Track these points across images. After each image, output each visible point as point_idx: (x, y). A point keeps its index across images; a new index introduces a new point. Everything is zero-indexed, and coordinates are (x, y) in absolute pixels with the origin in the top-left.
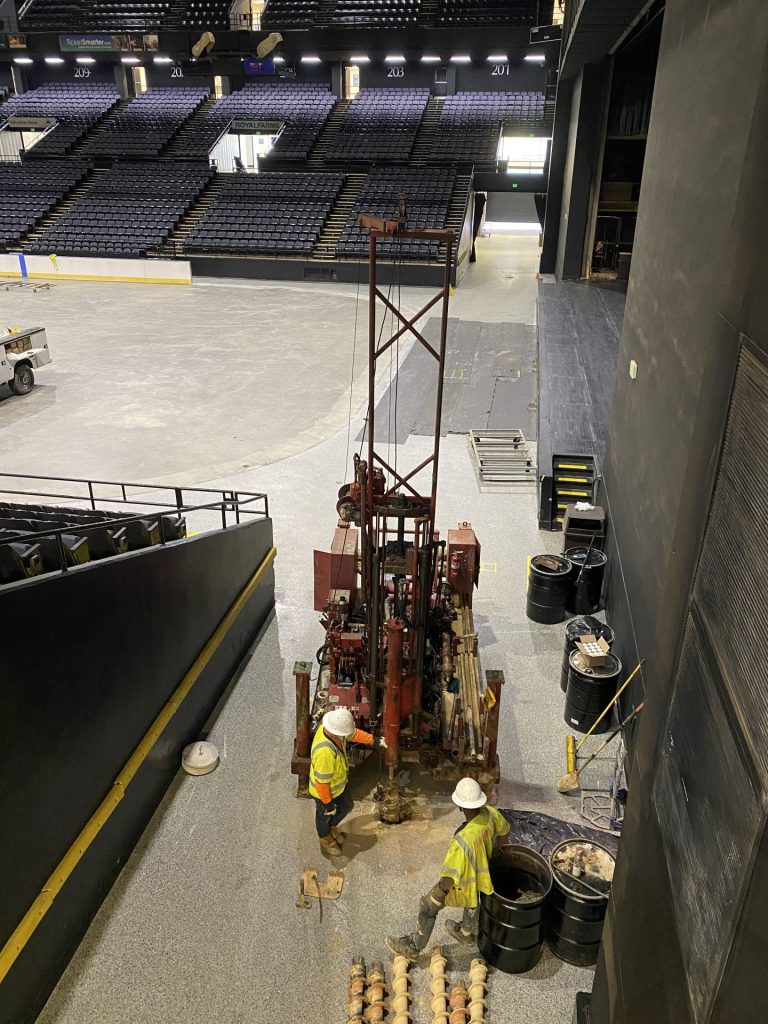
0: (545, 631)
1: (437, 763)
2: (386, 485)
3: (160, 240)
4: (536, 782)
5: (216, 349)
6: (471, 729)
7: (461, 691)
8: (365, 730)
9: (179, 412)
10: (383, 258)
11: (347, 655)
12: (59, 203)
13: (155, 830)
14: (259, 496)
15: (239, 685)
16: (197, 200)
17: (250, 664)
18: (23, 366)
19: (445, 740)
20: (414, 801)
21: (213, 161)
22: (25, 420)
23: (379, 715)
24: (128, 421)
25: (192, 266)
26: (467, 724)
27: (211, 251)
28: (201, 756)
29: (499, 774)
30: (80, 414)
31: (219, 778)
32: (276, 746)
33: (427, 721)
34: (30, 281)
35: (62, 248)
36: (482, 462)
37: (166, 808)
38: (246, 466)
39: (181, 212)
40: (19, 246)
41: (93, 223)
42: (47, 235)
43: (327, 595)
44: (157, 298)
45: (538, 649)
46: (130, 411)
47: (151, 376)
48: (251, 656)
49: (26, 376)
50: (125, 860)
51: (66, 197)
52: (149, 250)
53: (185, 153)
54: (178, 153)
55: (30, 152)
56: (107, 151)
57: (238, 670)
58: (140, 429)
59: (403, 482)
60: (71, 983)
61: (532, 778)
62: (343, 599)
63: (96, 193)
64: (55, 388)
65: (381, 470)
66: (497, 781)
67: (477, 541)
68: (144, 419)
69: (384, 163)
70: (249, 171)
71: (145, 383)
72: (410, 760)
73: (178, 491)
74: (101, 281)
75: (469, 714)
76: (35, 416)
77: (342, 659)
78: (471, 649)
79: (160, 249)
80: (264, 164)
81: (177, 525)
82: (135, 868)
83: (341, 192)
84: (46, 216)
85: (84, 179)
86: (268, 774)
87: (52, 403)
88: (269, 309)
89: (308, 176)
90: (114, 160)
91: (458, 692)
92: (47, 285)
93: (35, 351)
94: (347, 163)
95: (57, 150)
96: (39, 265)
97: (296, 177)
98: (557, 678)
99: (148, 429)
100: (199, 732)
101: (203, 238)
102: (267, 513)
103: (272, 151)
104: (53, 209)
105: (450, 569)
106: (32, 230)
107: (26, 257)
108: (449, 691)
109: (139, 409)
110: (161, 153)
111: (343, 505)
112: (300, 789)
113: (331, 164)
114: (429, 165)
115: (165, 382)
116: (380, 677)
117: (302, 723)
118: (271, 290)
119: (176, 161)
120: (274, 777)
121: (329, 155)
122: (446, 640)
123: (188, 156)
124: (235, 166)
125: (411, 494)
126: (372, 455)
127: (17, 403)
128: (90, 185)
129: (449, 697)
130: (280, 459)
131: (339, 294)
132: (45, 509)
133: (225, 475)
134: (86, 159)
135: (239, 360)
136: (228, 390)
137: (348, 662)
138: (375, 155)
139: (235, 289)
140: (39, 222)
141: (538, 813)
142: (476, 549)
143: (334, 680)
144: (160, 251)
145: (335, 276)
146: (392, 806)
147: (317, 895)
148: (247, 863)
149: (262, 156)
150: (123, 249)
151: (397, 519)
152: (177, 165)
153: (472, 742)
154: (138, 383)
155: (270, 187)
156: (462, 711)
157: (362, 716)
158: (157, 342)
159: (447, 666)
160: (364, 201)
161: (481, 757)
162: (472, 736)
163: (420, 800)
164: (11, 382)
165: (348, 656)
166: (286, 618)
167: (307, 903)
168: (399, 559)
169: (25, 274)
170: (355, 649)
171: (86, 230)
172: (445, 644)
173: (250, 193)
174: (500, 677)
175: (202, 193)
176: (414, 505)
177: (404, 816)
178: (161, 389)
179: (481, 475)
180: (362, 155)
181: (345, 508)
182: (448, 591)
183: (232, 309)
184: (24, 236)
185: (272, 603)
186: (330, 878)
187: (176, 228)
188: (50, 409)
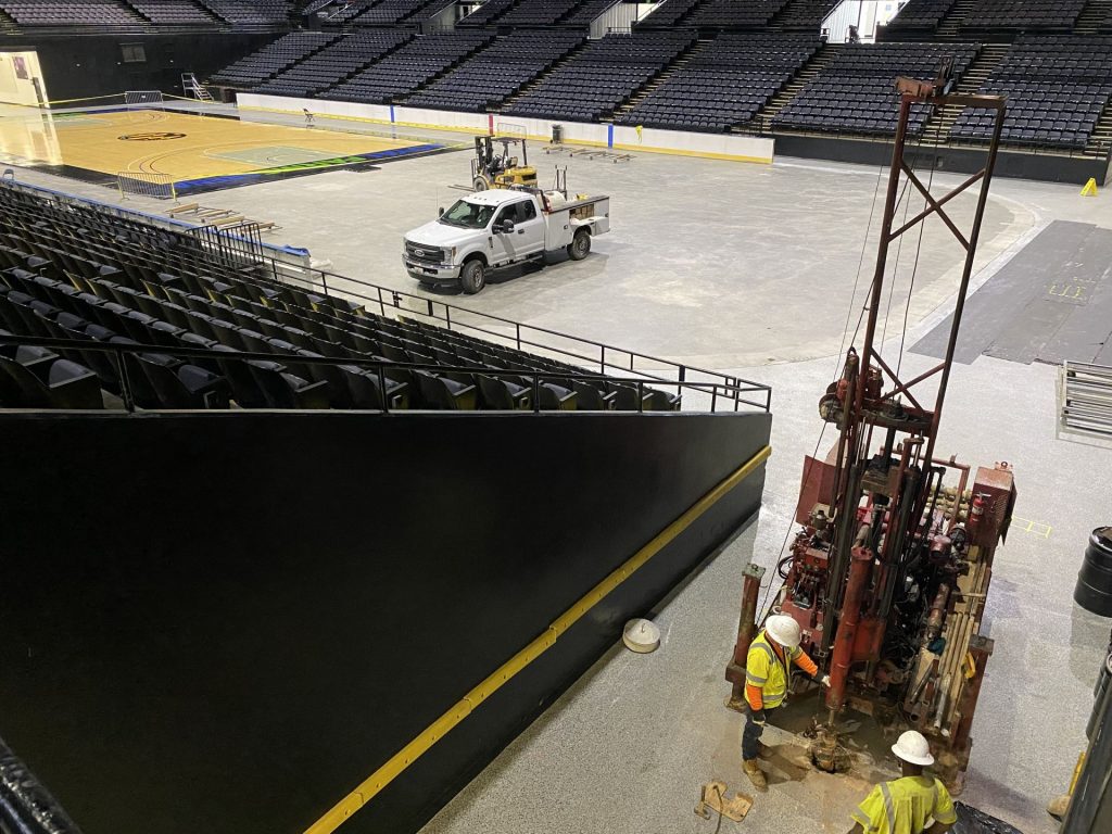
0: (1095, 623)
1: (891, 722)
2: (882, 389)
3: (749, 115)
4: (1018, 789)
5: (777, 234)
6: (943, 699)
7: (945, 654)
8: (812, 658)
9: (718, 295)
10: (1008, 145)
11: (810, 572)
12: (658, 75)
13: (581, 689)
14: (762, 387)
15: (700, 577)
16: (797, 73)
17: (717, 560)
18: (582, 233)
19: (907, 700)
20: (856, 756)
21: (825, 30)
22: (573, 284)
23: (832, 647)
24: (665, 297)
25: (776, 145)
26: (940, 692)
27: (800, 129)
28: (642, 633)
29: (967, 762)
30: (624, 285)
31: (654, 661)
32: (721, 649)
33: (888, 671)
34: (614, 152)
35: (650, 120)
36: (1068, 402)
37: (597, 672)
38: (771, 360)
39: (778, 86)
40: (612, 116)
41: (685, 96)
42: (638, 108)
43: (811, 508)
44: (729, 176)
45: (1076, 640)
46: (670, 288)
47: (701, 256)
48: (721, 552)
49: (584, 242)
50: (547, 705)
51: (665, 69)
52: (734, 125)
53: (796, 22)
54: (789, 21)
55: (642, 23)
56: (716, 21)
57: (703, 563)
58: (676, 307)
59: (902, 388)
60: (474, 793)
61: (1015, 783)
62: (821, 512)
63: (695, 65)
64: (607, 257)
65: (880, 372)
66: (964, 769)
67: (1013, 487)
68: (682, 297)
69: (1038, 31)
70: (863, 42)
71: (694, 262)
72: (862, 710)
73: (682, 369)
74: (679, 155)
75: (946, 682)
76: (583, 281)
77: (804, 575)
78: (973, 612)
79: (746, 125)
80: (884, 33)
81: (672, 401)
82: (554, 715)
83: (972, 65)
84: (642, 87)
85: (687, 50)
86: (705, 674)
87: (601, 271)
88: (849, 195)
89: (934, 46)
90: (719, 30)
91: (941, 654)
92: (628, 156)
93: (595, 219)
94: (988, 31)
95: (666, 21)
96: (627, 137)
97: (919, 48)
98: (1092, 681)
99: (682, 308)
100: (648, 610)
101: (794, 115)
102: (768, 407)
103: (897, 18)
104: (650, 81)
105: (970, 513)
106: (626, 101)
107: (615, 128)
108: (930, 650)
109: (679, 287)
110: (770, 22)
111: (826, 403)
112: (732, 699)
113: (966, 32)
114: (1101, 32)
115: (715, 262)
116: (839, 605)
117: (744, 629)
118: (859, 175)
119: (785, 31)
120: (709, 679)
121: (966, 22)
122: (942, 593)
123: (799, 25)
124: (848, 35)
125: (911, 405)
126: (869, 350)
127: (570, 267)
128: (690, 57)
129: (927, 656)
130: (812, 358)
131: (941, 185)
132: (558, 363)
133: (747, 365)
134: (693, 30)
135: (799, 248)
136: (778, 277)
137: (809, 581)
138: (1028, 21)
139: (819, 172)
140: (635, 94)
141: (1009, 826)
142: (1011, 496)
143: (790, 597)
144: (747, 127)
145: (941, 164)
146: (827, 751)
147: (718, 809)
148: (658, 752)
149: (883, 24)
150: (708, 123)
151: (886, 430)
152: (785, 36)
153: (940, 712)
154: (687, 261)
155: (884, 60)
156: (938, 676)
157: (813, 644)
158: (718, 221)
159: (934, 620)
160: (999, 76)
161: (946, 732)
162: (941, 707)
163: (864, 758)
164: (570, 246)
165: (812, 574)
166: (768, 525)
167: (706, 812)
168: (881, 476)
169: (610, 144)
170: (820, 569)
171: (677, 103)
172: (939, 597)
173: (859, 66)
174: (988, 646)
175: (805, 66)
176: (911, 418)
177: (838, 767)
178: (708, 269)
179: (1065, 418)
180: (1010, 20)
181: (827, 406)
182: (961, 538)
183: (809, 193)
184: (618, 107)
185: (757, 505)
186: (737, 798)
187: (769, 103)
188: (599, 276)
